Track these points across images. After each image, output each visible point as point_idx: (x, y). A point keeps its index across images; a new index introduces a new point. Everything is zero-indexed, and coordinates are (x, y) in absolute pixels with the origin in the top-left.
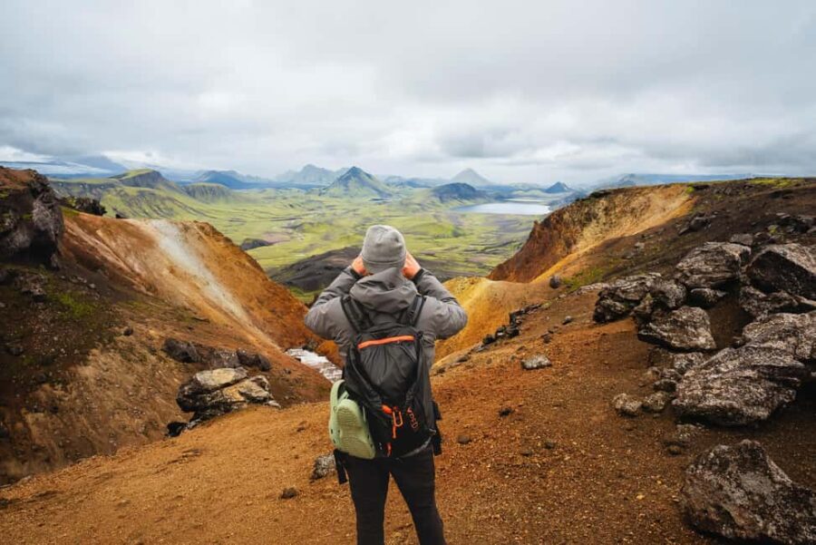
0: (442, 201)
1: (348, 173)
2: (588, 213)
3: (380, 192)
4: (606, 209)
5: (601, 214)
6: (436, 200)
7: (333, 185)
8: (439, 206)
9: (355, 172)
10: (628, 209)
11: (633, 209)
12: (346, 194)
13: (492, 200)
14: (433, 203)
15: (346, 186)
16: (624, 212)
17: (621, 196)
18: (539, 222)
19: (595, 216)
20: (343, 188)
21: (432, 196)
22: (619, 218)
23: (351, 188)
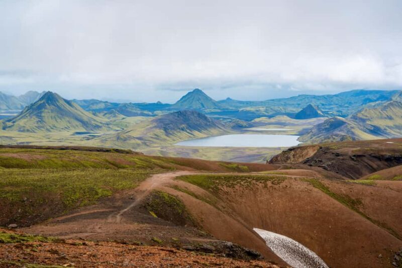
0: (167, 134)
1: (41, 99)
2: (287, 157)
3: (84, 124)
4: (294, 155)
5: (292, 157)
6: (160, 132)
7: (22, 115)
8: (165, 140)
9: (50, 98)
10: (301, 155)
11: (303, 155)
12: (39, 127)
13: (229, 130)
14: (157, 137)
15: (39, 116)
16: (300, 156)
17: (299, 150)
18: (268, 161)
19: (289, 158)
20: (35, 119)
21: (155, 127)
22: (298, 158)
23: (46, 119)
